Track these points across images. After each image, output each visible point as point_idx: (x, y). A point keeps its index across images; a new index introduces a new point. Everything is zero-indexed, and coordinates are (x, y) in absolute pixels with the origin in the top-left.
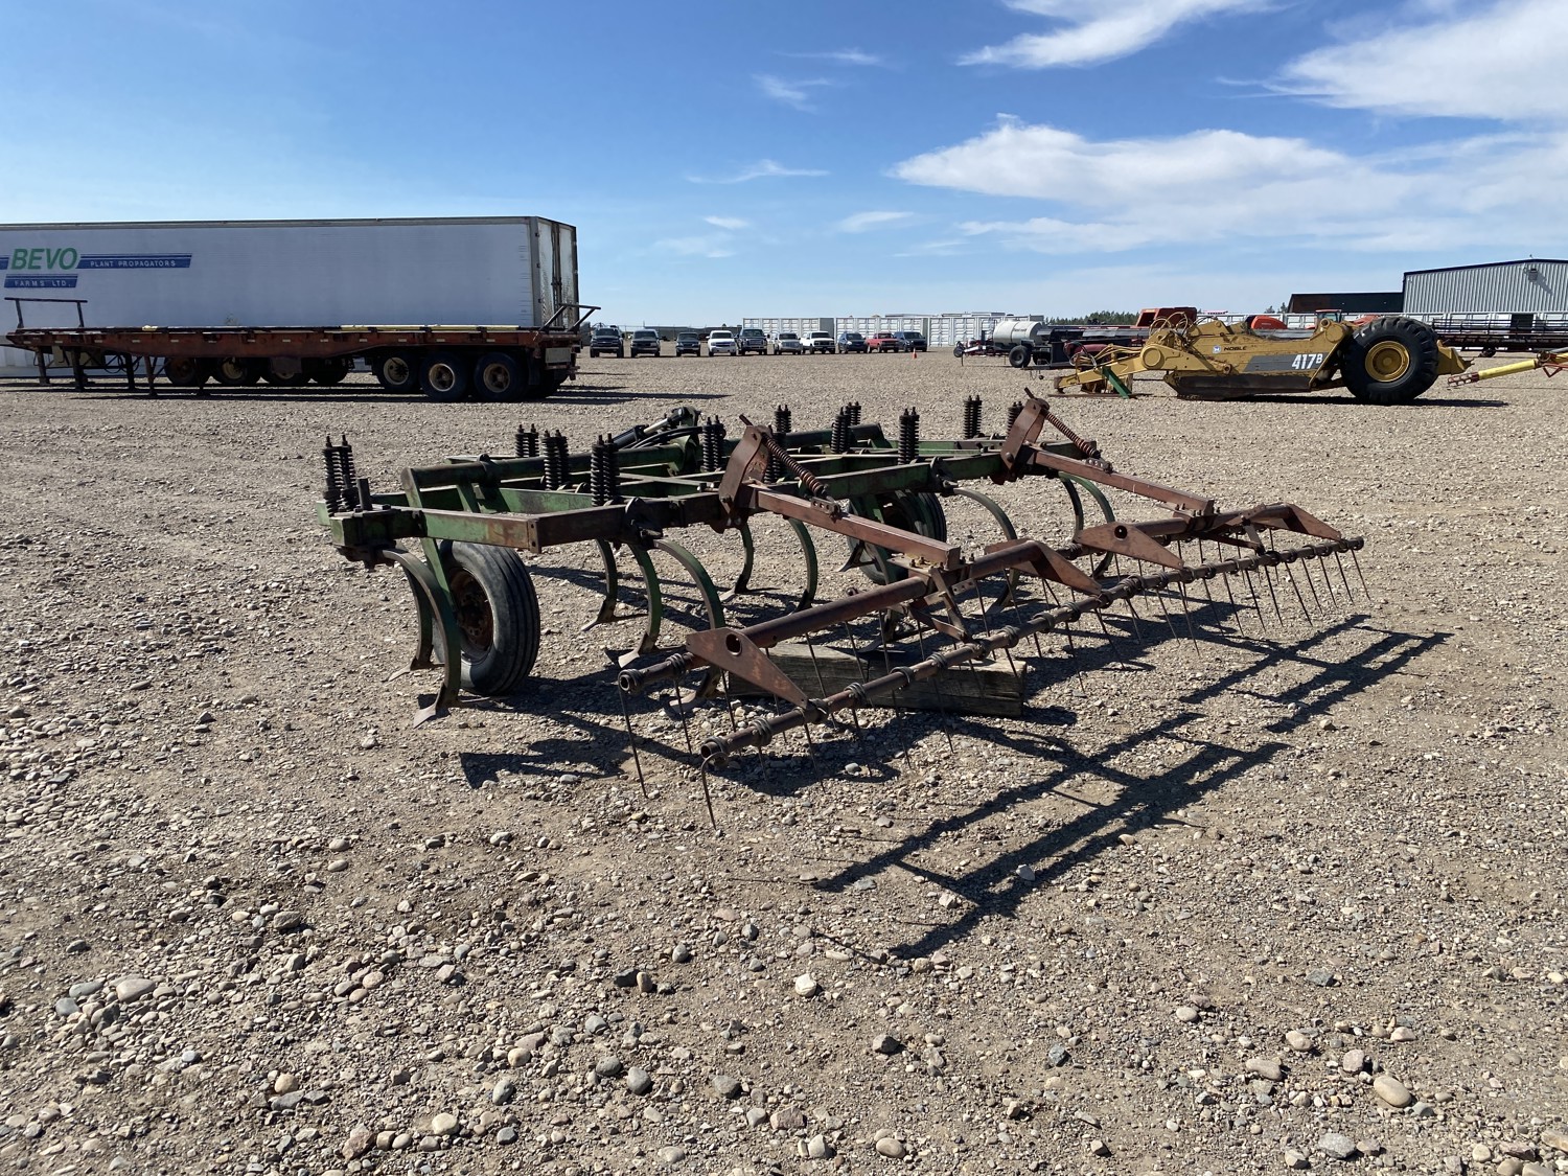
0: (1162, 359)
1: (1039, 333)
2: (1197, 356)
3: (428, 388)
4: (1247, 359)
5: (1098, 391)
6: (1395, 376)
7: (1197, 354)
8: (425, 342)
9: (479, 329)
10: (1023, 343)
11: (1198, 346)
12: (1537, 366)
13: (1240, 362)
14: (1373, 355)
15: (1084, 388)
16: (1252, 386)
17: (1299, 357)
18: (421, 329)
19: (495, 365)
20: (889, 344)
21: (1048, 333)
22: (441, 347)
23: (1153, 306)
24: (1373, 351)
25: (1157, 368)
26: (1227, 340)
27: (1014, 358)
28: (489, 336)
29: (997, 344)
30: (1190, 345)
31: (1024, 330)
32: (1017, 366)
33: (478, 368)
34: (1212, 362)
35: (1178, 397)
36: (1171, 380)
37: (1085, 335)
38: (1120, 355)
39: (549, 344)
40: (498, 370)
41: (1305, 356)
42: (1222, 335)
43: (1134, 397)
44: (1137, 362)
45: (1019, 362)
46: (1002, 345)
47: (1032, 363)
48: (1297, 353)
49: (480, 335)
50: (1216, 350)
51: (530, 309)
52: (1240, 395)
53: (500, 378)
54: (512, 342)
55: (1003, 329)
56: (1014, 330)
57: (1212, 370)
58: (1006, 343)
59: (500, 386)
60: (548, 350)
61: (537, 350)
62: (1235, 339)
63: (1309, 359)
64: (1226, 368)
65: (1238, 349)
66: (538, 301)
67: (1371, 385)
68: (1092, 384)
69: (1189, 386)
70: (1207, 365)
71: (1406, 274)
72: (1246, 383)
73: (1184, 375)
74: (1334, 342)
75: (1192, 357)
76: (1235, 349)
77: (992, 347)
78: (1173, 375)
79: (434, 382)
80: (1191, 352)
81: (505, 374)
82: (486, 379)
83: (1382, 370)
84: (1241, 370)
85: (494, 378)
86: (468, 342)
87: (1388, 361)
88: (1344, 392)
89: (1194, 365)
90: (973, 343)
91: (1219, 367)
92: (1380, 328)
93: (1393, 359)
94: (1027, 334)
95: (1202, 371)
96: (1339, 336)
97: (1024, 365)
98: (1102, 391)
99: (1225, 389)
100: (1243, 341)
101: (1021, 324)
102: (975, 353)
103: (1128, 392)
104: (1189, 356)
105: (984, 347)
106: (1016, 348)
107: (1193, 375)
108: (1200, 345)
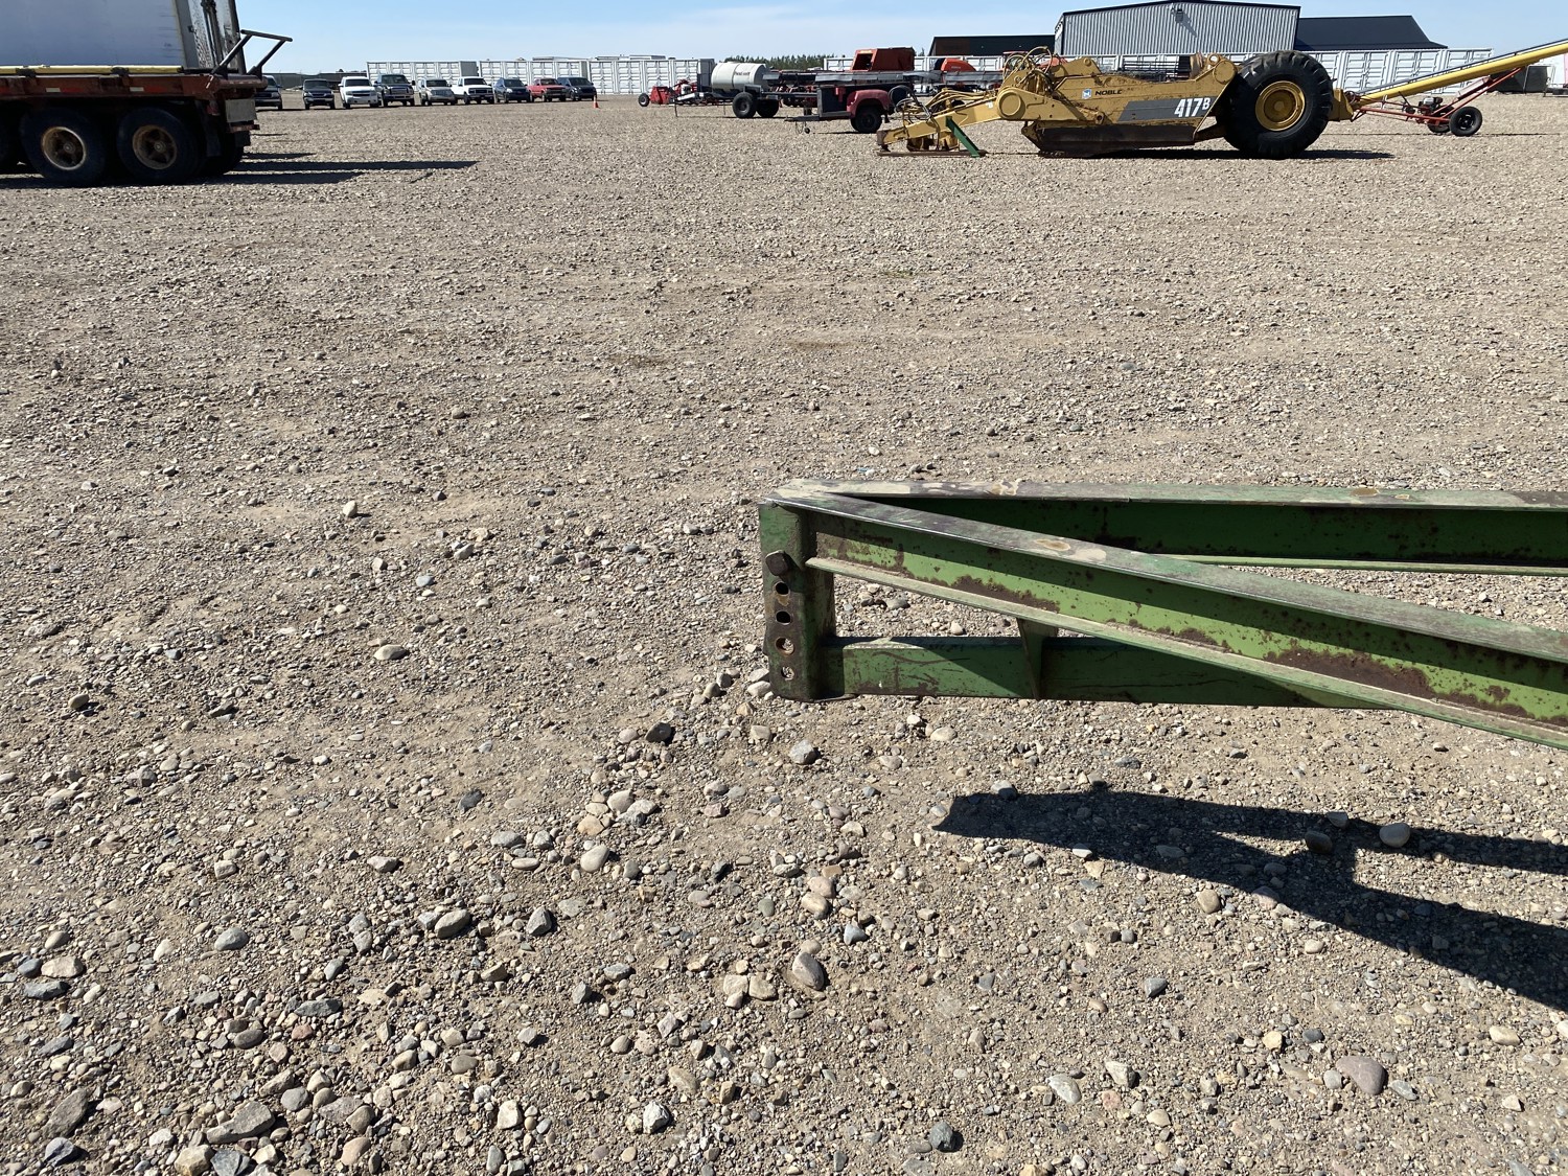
0: (1023, 107)
1: (766, 77)
2: (1064, 103)
3: (44, 166)
4: (1122, 106)
6: (1287, 124)
7: (1062, 99)
8: (27, 93)
9: (115, 71)
10: (748, 89)
11: (1063, 89)
13: (1113, 108)
14: (1265, 99)
15: (911, 144)
16: (1127, 140)
17: (1182, 102)
18: (19, 72)
19: (150, 128)
20: (557, 92)
21: (775, 76)
22: (54, 100)
23: (870, 46)
24: (1265, 94)
25: (1016, 118)
26: (1098, 82)
27: (737, 108)
28: (133, 82)
29: (717, 90)
30: (1054, 87)
31: (746, 74)
32: (742, 117)
33: (121, 133)
34: (1082, 110)
35: (1039, 154)
36: (1031, 132)
38: (955, 102)
39: (225, 94)
40: (154, 135)
41: (1190, 101)
42: (1093, 76)
43: (983, 154)
45: (745, 112)
46: (721, 91)
47: (757, 114)
48: (1182, 97)
49: (119, 82)
50: (1086, 95)
51: (176, 41)
52: (1112, 149)
53: (159, 147)
54: (171, 91)
55: (722, 74)
56: (735, 73)
57: (1082, 120)
58: (727, 89)
59: (160, 159)
60: (229, 103)
61: (213, 103)
62: (1108, 80)
63: (1194, 104)
64: (1099, 118)
65: (1112, 93)
66: (187, 29)
67: (1260, 135)
69: (1053, 141)
70: (1076, 113)
71: (1065, 14)
72: (1121, 135)
73: (1049, 126)
74: (1224, 83)
75: (1058, 104)
76: (1108, 93)
77: (708, 92)
78: (1034, 126)
79: (52, 155)
80: (1056, 98)
81: (167, 140)
82: (138, 150)
83: (1274, 117)
84: (1115, 119)
85: (149, 148)
86: (101, 92)
87: (1279, 106)
88: (1220, 144)
89: (1062, 114)
90: (688, 90)
91: (1089, 115)
92: (1273, 64)
93: (1286, 104)
94: (751, 78)
95: (1070, 121)
96: (1229, 75)
97: (750, 116)
98: (931, 148)
99: (1098, 143)
100: (1117, 83)
101: (742, 67)
102: (691, 102)
103: (976, 149)
104: (1054, 102)
105: (702, 95)
106: (738, 96)
107: (1058, 126)
108: (1067, 89)
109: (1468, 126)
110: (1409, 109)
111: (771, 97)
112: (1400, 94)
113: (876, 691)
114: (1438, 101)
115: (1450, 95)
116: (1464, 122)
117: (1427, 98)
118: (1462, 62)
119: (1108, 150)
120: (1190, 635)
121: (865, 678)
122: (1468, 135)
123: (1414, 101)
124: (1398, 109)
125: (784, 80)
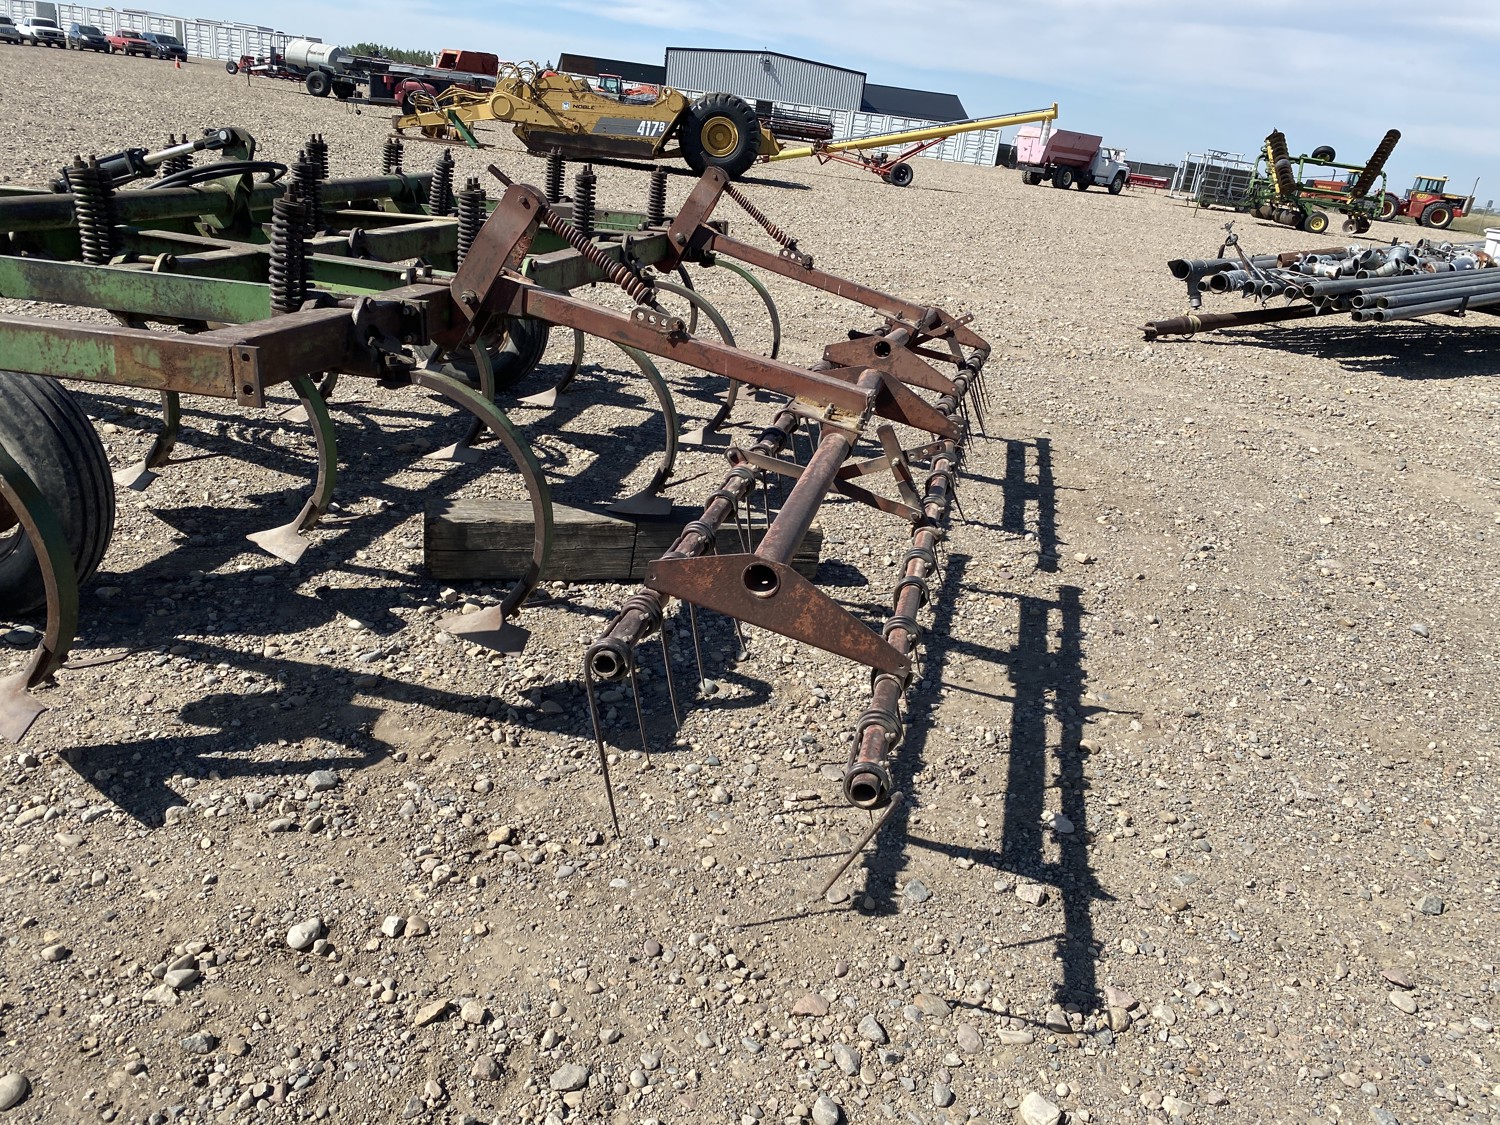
0: (512, 111)
1: (340, 60)
2: (547, 111)
4: (595, 119)
5: (440, 136)
6: (726, 151)
7: (545, 107)
10: (321, 69)
11: (548, 99)
12: (813, 153)
13: (588, 121)
14: (708, 129)
15: (425, 131)
16: (600, 148)
17: (643, 123)
20: (138, 46)
21: (350, 61)
23: (456, 48)
24: (708, 124)
25: (506, 119)
26: (575, 97)
27: (312, 84)
29: (292, 66)
30: (539, 97)
31: (321, 54)
32: (315, 95)
34: (561, 119)
35: (528, 152)
36: (520, 133)
37: (391, 69)
38: (462, 99)
41: (649, 123)
42: (571, 91)
43: (481, 146)
44: (484, 111)
45: (318, 90)
46: (296, 67)
47: (332, 94)
48: (642, 119)
50: (566, 107)
52: (588, 156)
55: (296, 50)
56: (309, 51)
57: (562, 127)
58: (301, 66)
62: (583, 96)
63: (652, 126)
64: (576, 127)
65: (587, 107)
68: (432, 127)
69: (539, 142)
70: (557, 121)
71: (668, 49)
72: (595, 144)
73: (534, 129)
74: (675, 112)
75: (542, 110)
76: (583, 107)
77: (284, 68)
78: (522, 128)
80: (540, 106)
83: (716, 145)
84: (589, 130)
87: (720, 137)
88: (680, 163)
89: (545, 120)
90: (261, 61)
91: (568, 124)
92: (714, 103)
93: (724, 135)
94: (325, 59)
95: (552, 127)
96: (679, 106)
97: (324, 94)
98: (444, 137)
99: (575, 149)
100: (591, 100)
101: (316, 47)
102: (264, 72)
103: (476, 141)
104: (539, 109)
105: (275, 68)
106: (312, 74)
107: (543, 130)
108: (549, 99)
109: (903, 179)
110: (866, 161)
111: (346, 80)
112: (856, 146)
114: (885, 156)
115: (894, 153)
116: (899, 175)
117: (876, 152)
118: (902, 128)
119: (584, 157)
122: (905, 186)
123: (867, 154)
124: (855, 158)
125: (358, 66)
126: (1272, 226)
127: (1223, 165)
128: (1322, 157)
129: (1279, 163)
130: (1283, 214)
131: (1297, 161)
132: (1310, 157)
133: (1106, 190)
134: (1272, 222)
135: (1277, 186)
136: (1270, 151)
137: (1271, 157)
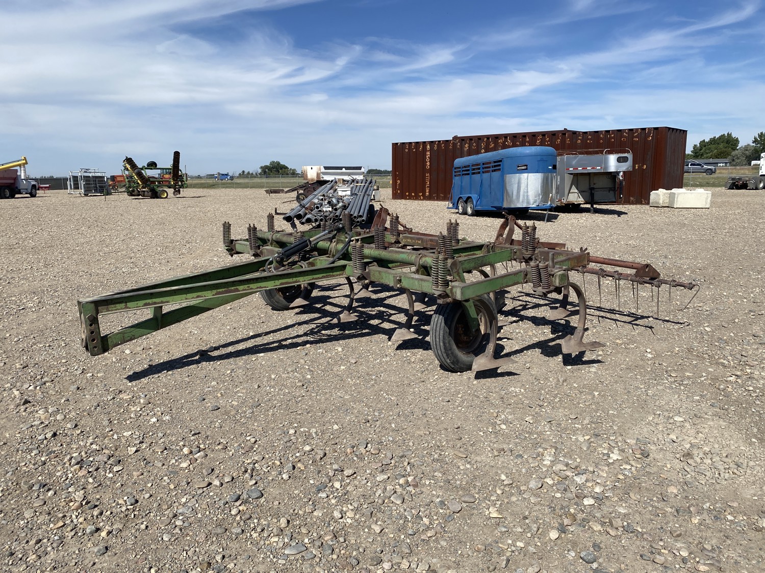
113: (119, 344)
120: (198, 297)
121: (115, 342)
126: (140, 199)
127: (90, 175)
128: (152, 166)
129: (136, 171)
130: (146, 193)
131: (142, 169)
132: (146, 166)
133: (28, 195)
134: (140, 197)
135: (139, 181)
136: (128, 166)
137: (129, 169)
